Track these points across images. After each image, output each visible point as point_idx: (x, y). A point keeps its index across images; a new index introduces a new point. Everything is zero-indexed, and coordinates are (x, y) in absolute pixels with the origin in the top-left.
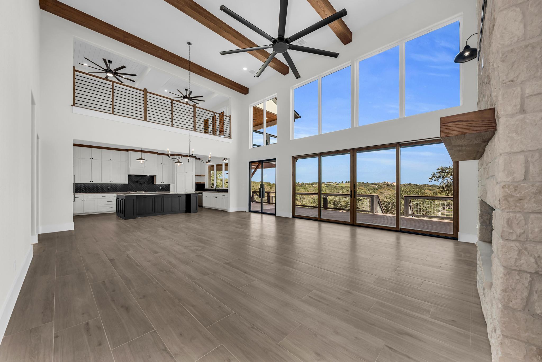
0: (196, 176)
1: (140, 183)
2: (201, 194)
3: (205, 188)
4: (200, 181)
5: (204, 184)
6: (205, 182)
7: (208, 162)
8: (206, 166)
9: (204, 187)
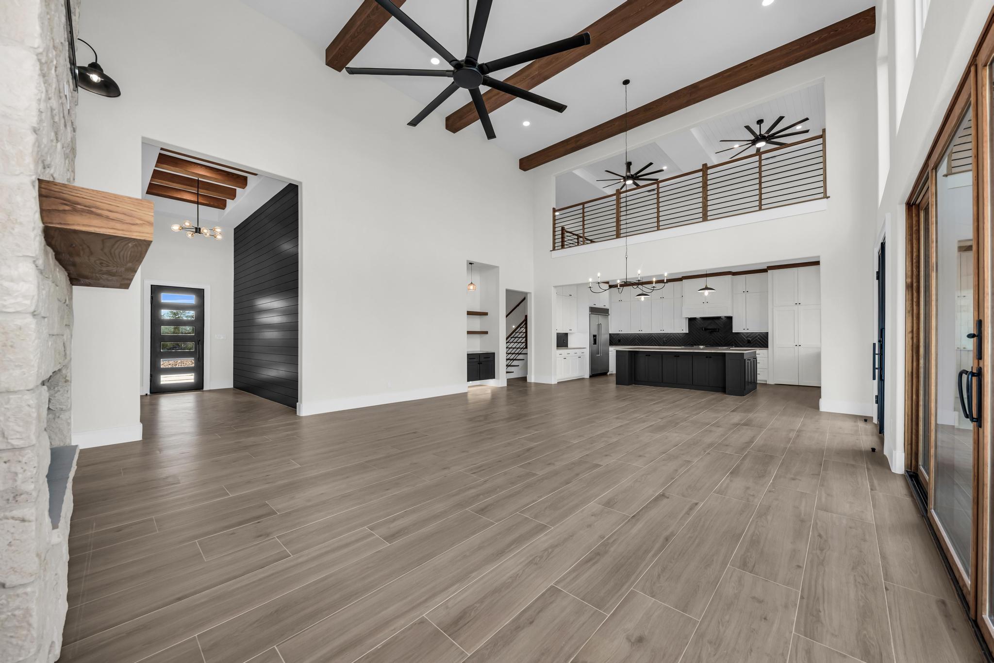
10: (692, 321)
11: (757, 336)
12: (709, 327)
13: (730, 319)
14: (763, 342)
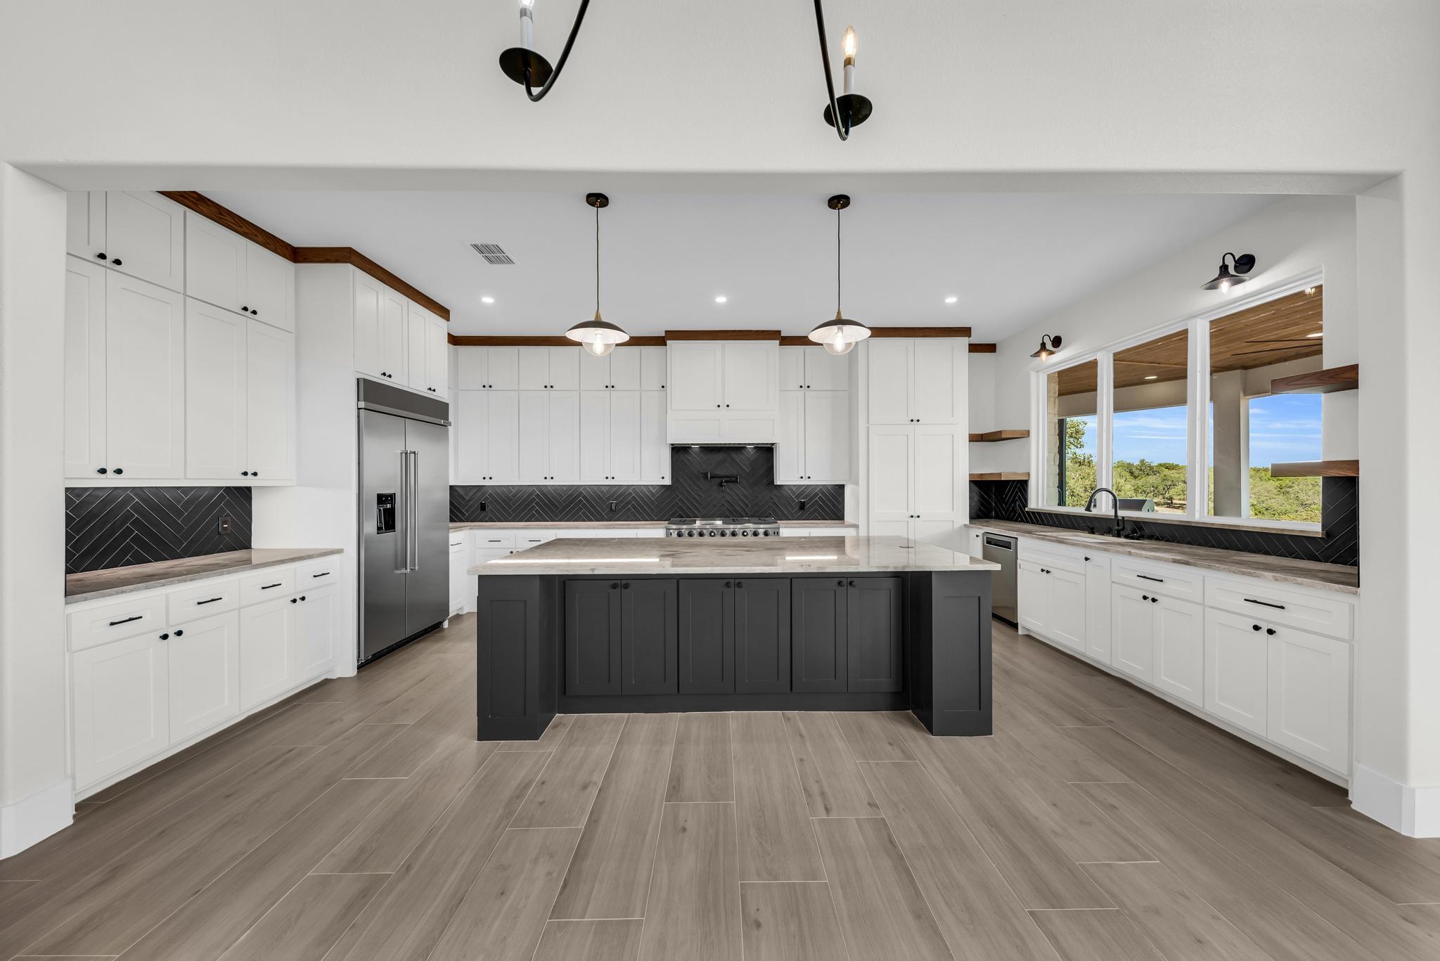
0: (975, 438)
1: (718, 480)
2: (1007, 545)
3: (1025, 505)
4: (1000, 464)
5: (1022, 486)
6: (1029, 474)
7: (1049, 346)
8: (1033, 375)
9: (1024, 501)
10: (679, 451)
11: (816, 494)
12: (719, 472)
13: (767, 451)
14: (828, 506)
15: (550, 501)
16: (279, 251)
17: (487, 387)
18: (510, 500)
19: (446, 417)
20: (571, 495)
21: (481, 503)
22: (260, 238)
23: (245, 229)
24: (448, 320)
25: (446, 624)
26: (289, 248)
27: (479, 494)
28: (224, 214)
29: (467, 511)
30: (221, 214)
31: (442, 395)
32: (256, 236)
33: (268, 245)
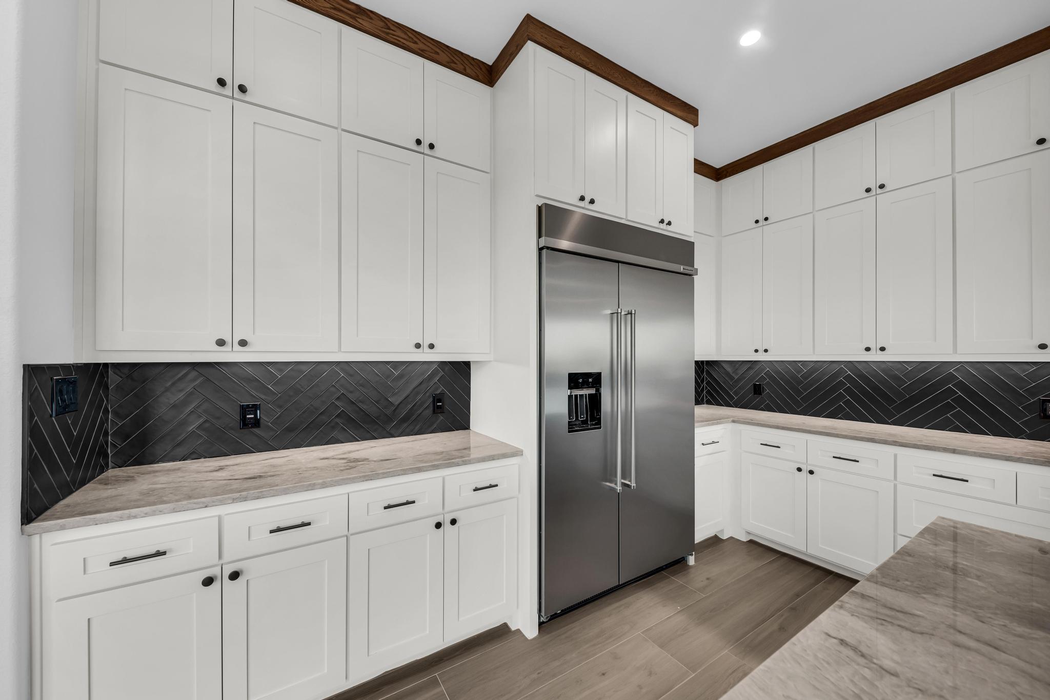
15: (876, 388)
16: (469, 71)
17: (762, 222)
18: (799, 382)
19: (690, 261)
20: (924, 380)
21: (755, 385)
22: (443, 57)
23: (421, 46)
24: (695, 124)
25: (691, 560)
26: (482, 66)
27: (752, 372)
28: (392, 27)
29: (736, 393)
30: (389, 29)
31: (682, 229)
32: (437, 53)
33: (453, 65)
